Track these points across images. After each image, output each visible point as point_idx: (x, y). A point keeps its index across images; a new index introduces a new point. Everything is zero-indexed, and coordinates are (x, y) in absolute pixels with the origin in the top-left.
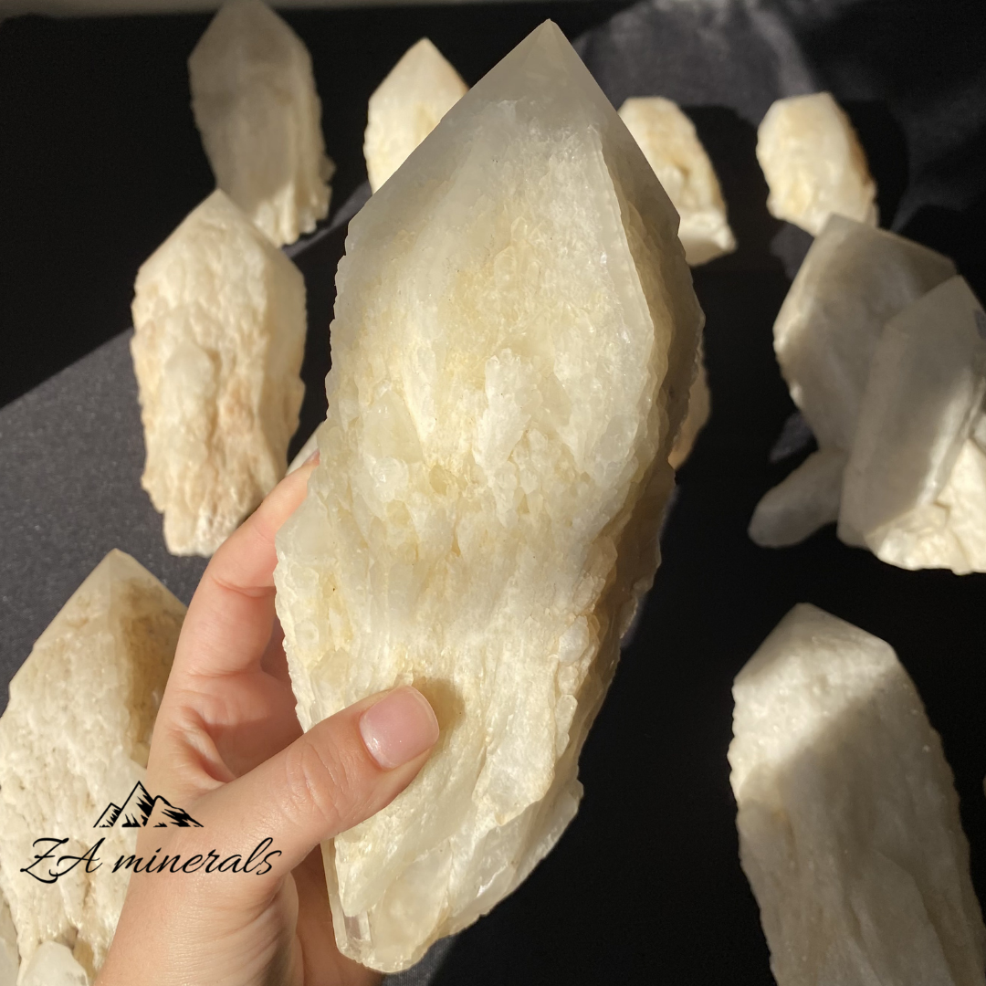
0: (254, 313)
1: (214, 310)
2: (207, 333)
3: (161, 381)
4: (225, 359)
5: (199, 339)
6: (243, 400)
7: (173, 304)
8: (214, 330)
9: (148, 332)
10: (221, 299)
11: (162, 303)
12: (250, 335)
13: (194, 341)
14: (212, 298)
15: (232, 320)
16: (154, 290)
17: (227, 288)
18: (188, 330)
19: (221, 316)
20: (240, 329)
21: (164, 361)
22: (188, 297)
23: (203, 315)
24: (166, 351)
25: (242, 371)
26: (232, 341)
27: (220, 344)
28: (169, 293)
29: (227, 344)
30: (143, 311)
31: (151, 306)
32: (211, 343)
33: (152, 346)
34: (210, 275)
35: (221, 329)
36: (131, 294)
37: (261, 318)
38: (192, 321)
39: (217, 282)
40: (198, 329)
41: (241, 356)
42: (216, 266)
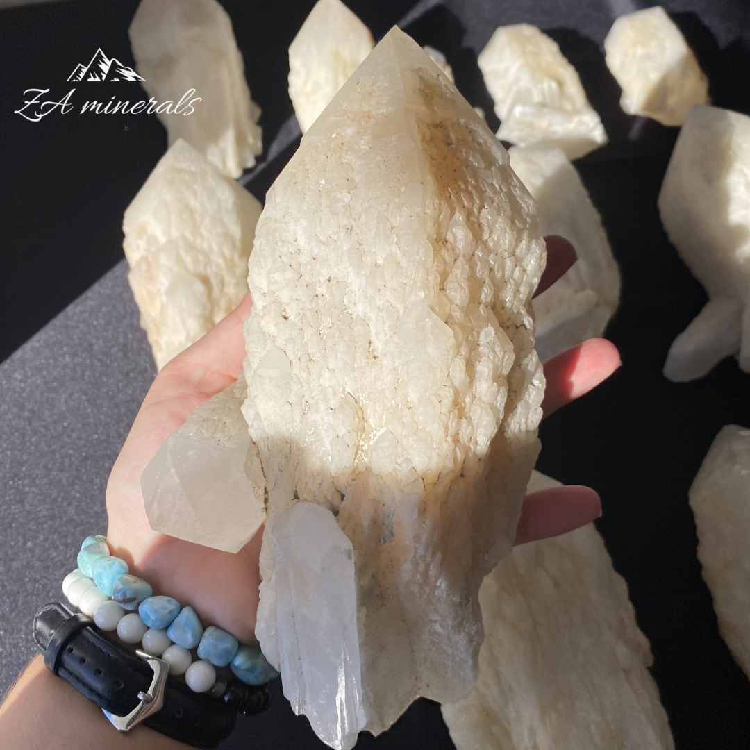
0: (232, 240)
1: (198, 241)
2: (196, 262)
3: (163, 306)
4: (214, 282)
5: (191, 267)
7: (162, 240)
8: (201, 258)
9: (144, 267)
10: (203, 231)
11: (152, 240)
12: (232, 260)
13: (187, 270)
14: (196, 231)
15: (215, 248)
16: (142, 230)
17: (207, 221)
18: (180, 261)
19: (205, 246)
20: (223, 256)
21: (163, 290)
22: (175, 233)
23: (191, 247)
24: (164, 281)
25: (230, 290)
26: (218, 265)
27: (209, 270)
28: (157, 230)
29: (214, 269)
30: (134, 248)
31: (142, 244)
32: (201, 269)
33: (150, 278)
34: (191, 211)
35: (207, 256)
36: (121, 236)
37: (238, 244)
38: (182, 253)
39: (197, 217)
40: (188, 259)
41: (228, 278)
42: (194, 204)
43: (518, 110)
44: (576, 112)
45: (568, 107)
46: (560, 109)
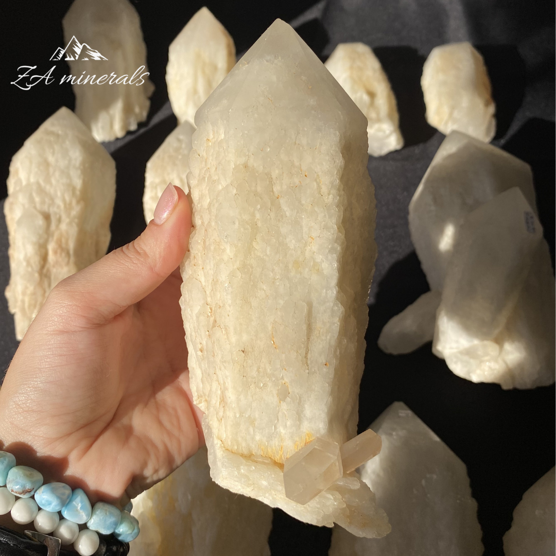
0: (74, 189)
1: (48, 187)
2: (43, 202)
3: (15, 231)
4: (53, 219)
5: (38, 205)
6: (64, 246)
7: (24, 182)
8: (47, 200)
10: (53, 181)
12: (70, 204)
13: (35, 207)
14: (48, 179)
15: (59, 194)
17: (57, 174)
18: (31, 200)
19: (52, 191)
20: (64, 200)
22: (32, 179)
23: (41, 191)
25: (63, 227)
26: (59, 207)
27: (51, 209)
28: (22, 175)
29: (55, 209)
32: (45, 208)
34: (47, 164)
35: (52, 199)
37: (78, 193)
38: (34, 194)
39: (51, 170)
40: (37, 199)
41: (64, 217)
42: (51, 159)
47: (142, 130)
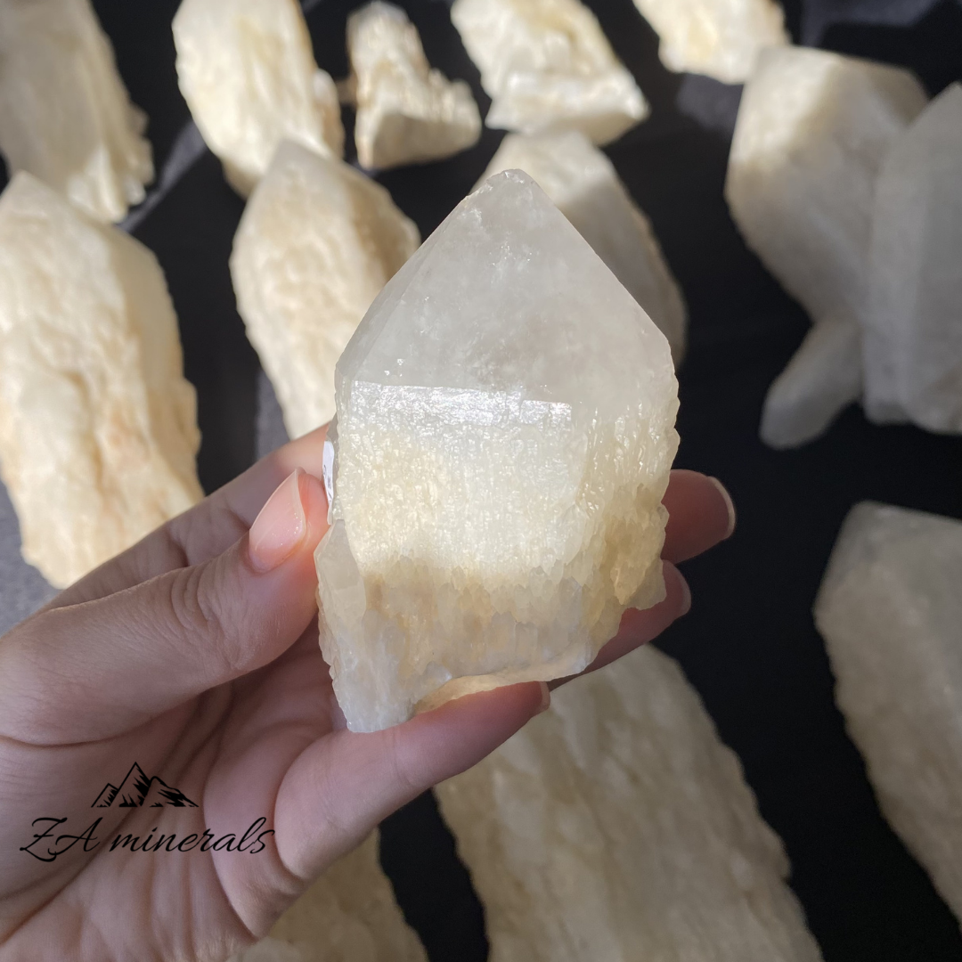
0: (111, 312)
1: (60, 321)
2: (60, 353)
4: (91, 379)
5: (52, 361)
6: (128, 423)
8: (67, 346)
12: (114, 343)
13: (46, 365)
14: (55, 306)
15: (87, 328)
17: (71, 291)
18: (35, 354)
19: (72, 328)
22: (24, 314)
23: (49, 331)
25: (116, 388)
26: (93, 354)
27: (80, 362)
29: (89, 360)
32: (69, 363)
34: (43, 278)
35: (76, 343)
38: (37, 341)
39: (55, 286)
40: (47, 350)
42: (49, 267)
43: (515, 81)
44: (597, 75)
45: (585, 69)
46: (574, 74)
47: (155, 198)
